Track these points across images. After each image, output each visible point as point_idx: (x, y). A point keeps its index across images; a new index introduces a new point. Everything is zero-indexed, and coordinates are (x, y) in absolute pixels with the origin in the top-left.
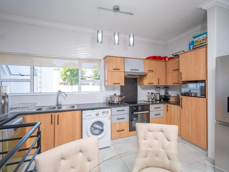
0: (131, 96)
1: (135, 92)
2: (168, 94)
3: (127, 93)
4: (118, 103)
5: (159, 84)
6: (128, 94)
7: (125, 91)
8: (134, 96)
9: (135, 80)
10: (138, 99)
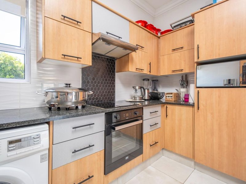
0: (103, 92)
1: (112, 86)
2: (157, 91)
3: (97, 86)
4: (77, 107)
5: (150, 72)
6: (99, 89)
7: (92, 82)
8: (109, 92)
9: (112, 63)
10: (117, 99)
